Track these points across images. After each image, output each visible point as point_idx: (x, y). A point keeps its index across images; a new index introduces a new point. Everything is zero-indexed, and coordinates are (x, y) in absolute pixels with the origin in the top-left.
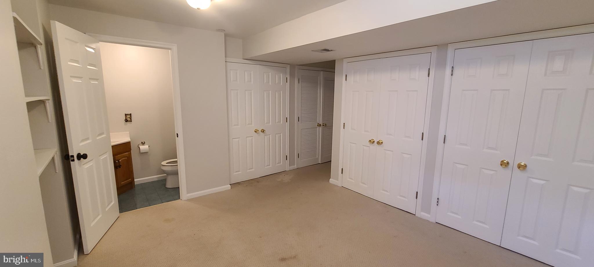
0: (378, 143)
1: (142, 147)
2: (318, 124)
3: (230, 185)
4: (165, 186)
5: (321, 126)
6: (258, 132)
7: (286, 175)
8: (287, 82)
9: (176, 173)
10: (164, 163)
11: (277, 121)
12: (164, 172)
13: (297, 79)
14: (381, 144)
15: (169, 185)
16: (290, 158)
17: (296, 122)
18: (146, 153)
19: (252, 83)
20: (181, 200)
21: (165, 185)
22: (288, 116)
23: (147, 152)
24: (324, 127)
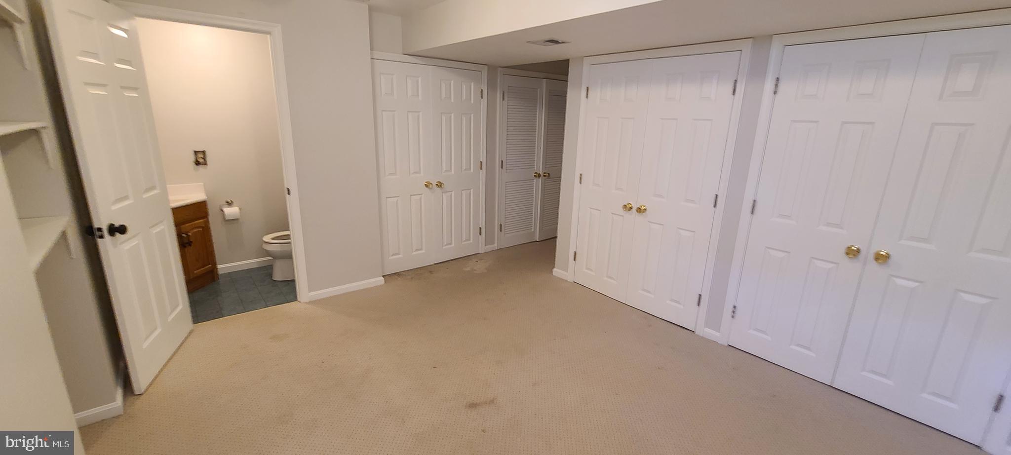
0: (639, 210)
1: (228, 211)
2: (536, 173)
3: (383, 276)
4: (272, 277)
5: (541, 178)
6: (431, 186)
7: (479, 262)
8: (482, 97)
9: (288, 256)
10: (267, 238)
11: (465, 168)
12: (268, 253)
13: (500, 94)
14: (644, 212)
15: (278, 276)
16: (486, 232)
17: (497, 171)
18: (234, 221)
19: (420, 98)
20: (300, 302)
21: (271, 275)
22: (483, 158)
23: (237, 219)
24: (545, 178)
